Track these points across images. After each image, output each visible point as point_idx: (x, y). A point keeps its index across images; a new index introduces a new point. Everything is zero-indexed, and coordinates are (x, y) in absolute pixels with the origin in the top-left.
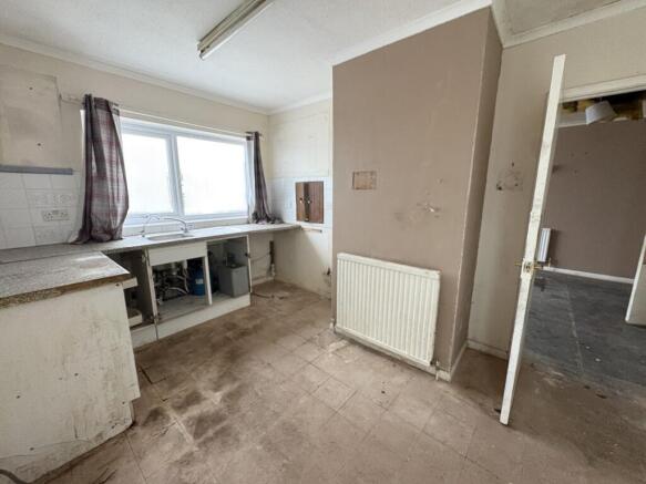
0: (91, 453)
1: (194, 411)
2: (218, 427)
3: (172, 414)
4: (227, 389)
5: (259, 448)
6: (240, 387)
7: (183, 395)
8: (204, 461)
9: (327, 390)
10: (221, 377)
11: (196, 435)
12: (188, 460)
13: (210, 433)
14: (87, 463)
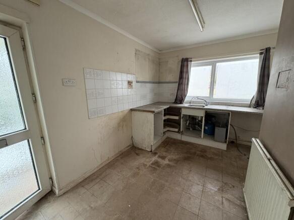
0: (143, 150)
1: (160, 160)
2: (156, 167)
3: (157, 156)
4: (171, 163)
5: (152, 180)
6: (174, 166)
7: (164, 155)
8: (145, 168)
9: (190, 198)
10: (175, 160)
11: (152, 164)
12: (145, 165)
13: (154, 166)
14: (140, 151)
